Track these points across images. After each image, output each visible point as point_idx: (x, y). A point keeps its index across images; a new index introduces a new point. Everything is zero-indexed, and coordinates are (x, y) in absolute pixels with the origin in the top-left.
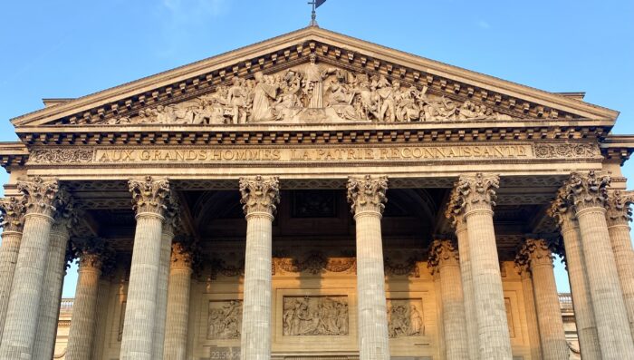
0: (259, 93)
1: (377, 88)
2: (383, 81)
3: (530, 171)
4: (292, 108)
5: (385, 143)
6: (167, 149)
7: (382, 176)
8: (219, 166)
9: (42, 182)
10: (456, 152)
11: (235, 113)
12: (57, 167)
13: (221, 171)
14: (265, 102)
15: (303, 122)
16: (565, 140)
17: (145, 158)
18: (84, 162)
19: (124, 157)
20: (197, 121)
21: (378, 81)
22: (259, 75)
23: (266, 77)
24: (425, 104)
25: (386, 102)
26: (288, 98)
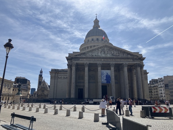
2: (115, 50)
5: (115, 59)
7: (114, 63)
9: (74, 63)
10: (123, 60)
11: (96, 54)
12: (76, 61)
13: (95, 62)
14: (100, 53)
15: (105, 56)
16: (136, 59)
17: (86, 60)
18: (79, 60)
19: (83, 60)
20: (92, 56)
23: (100, 49)
24: (120, 54)
25: (115, 53)
26: (103, 52)
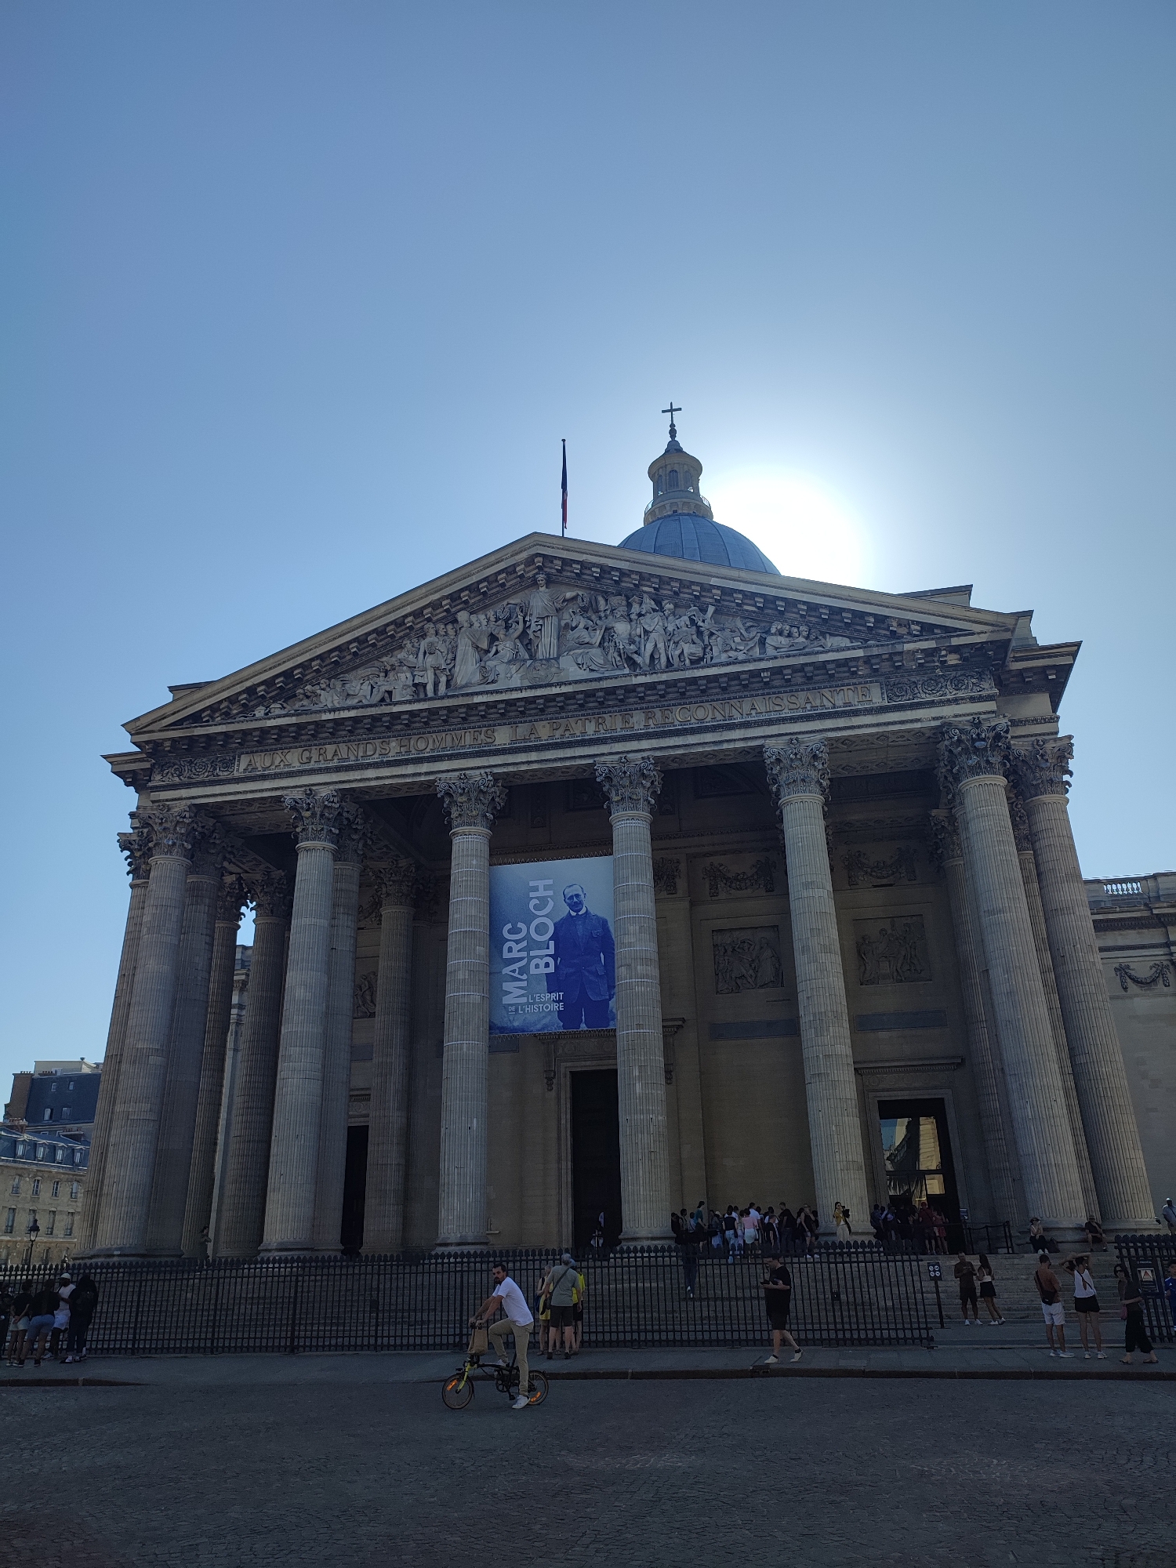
0: (464, 645)
1: (640, 615)
3: (878, 725)
4: (509, 662)
5: (650, 701)
6: (335, 743)
7: (645, 754)
8: (406, 762)
9: (169, 810)
10: (762, 706)
11: (429, 678)
12: (188, 786)
13: (410, 769)
14: (472, 657)
15: (527, 683)
16: (934, 668)
17: (305, 760)
18: (224, 775)
19: (277, 763)
20: (376, 698)
21: (641, 604)
22: (462, 616)
23: (474, 618)
24: (712, 634)
25: (652, 635)
26: (506, 647)
